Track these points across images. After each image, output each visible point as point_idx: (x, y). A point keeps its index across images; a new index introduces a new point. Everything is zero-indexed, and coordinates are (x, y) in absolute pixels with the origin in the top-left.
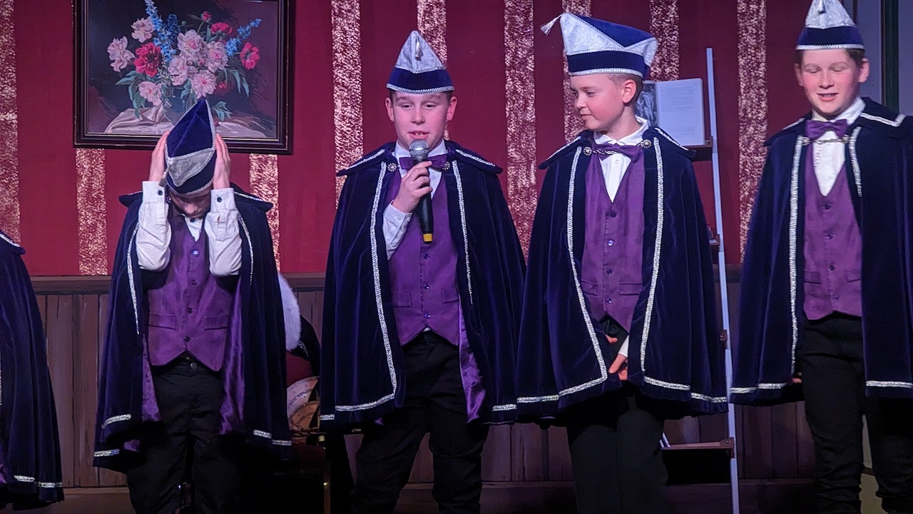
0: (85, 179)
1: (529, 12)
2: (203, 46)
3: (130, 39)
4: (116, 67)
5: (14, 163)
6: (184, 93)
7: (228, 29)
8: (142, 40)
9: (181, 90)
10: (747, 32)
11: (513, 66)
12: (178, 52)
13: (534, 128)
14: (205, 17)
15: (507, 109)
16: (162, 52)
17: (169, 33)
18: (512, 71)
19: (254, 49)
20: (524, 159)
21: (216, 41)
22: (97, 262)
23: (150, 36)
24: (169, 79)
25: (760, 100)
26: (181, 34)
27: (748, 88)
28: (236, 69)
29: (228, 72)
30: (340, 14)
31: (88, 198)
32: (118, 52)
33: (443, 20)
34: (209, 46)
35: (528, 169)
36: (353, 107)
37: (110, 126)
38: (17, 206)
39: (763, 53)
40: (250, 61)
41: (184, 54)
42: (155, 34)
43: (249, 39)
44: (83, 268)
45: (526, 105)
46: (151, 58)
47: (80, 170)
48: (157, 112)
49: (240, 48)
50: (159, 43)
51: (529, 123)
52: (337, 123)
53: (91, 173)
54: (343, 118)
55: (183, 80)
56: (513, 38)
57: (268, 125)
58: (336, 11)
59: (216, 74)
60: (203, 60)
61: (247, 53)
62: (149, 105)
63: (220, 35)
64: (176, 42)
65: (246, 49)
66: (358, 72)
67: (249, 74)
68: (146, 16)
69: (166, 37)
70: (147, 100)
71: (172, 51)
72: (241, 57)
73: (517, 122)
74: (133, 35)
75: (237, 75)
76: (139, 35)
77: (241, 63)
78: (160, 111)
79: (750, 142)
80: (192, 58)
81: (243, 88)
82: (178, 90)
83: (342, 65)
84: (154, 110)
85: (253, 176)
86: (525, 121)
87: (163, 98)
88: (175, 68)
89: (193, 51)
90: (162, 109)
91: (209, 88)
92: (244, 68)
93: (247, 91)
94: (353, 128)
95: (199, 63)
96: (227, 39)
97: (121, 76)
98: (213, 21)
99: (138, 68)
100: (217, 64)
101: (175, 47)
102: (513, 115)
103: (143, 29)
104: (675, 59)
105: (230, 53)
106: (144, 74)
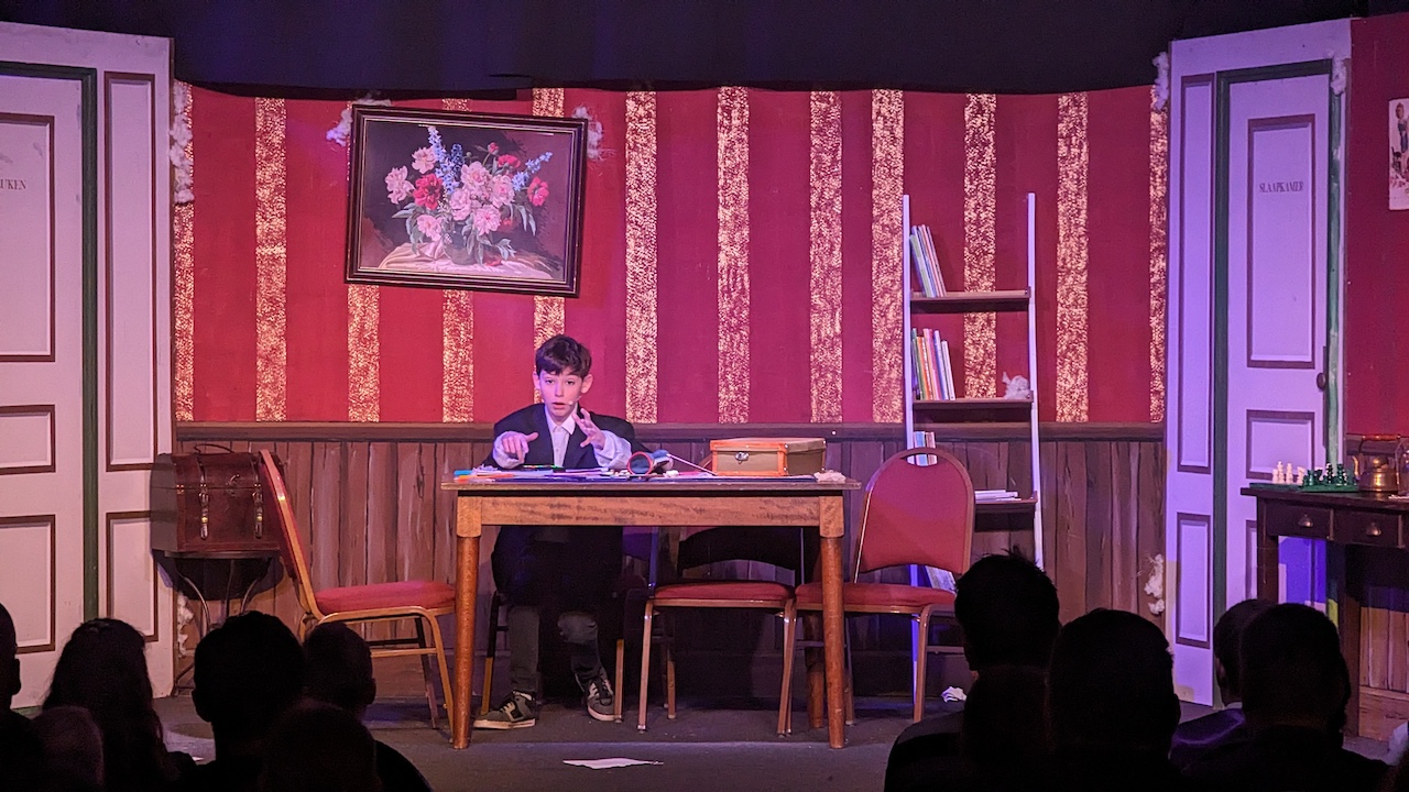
0: (357, 319)
1: (836, 151)
2: (489, 179)
3: (410, 169)
4: (394, 199)
5: (282, 299)
6: (465, 229)
7: (515, 163)
8: (422, 172)
9: (462, 226)
10: (1067, 176)
11: (818, 207)
12: (461, 185)
13: (839, 273)
14: (492, 149)
15: (812, 253)
16: (444, 184)
17: (452, 165)
18: (818, 212)
19: (544, 184)
20: (829, 306)
21: (503, 174)
22: (368, 407)
23: (432, 167)
24: (450, 214)
25: (1080, 249)
26: (465, 166)
27: (1068, 236)
28: (523, 204)
29: (514, 208)
30: (635, 148)
31: (360, 339)
32: (397, 183)
33: (745, 157)
34: (494, 179)
35: (833, 317)
36: (647, 247)
37: (385, 261)
38: (284, 345)
39: (1084, 200)
40: (538, 196)
41: (467, 187)
42: (437, 165)
43: (537, 173)
44: (353, 414)
45: (832, 249)
46: (432, 190)
47: (352, 308)
48: (435, 248)
49: (528, 182)
50: (442, 174)
51: (834, 268)
52: (628, 263)
53: (365, 312)
54: (636, 259)
55: (465, 215)
56: (819, 178)
57: (555, 267)
58: (631, 145)
59: (501, 209)
60: (487, 194)
61: (535, 190)
62: (427, 239)
63: (507, 168)
64: (459, 174)
65: (534, 185)
66: (653, 209)
67: (536, 212)
68: (429, 145)
69: (449, 169)
70: (425, 235)
71: (456, 183)
72: (529, 192)
73: (822, 267)
74: (414, 166)
75: (523, 211)
76: (420, 165)
77: (528, 199)
78: (439, 247)
79: (1068, 293)
80: (476, 192)
81: (529, 226)
82: (459, 225)
83: (636, 203)
84: (432, 245)
85: (538, 319)
86: (830, 266)
87: (442, 233)
88: (457, 201)
89: (477, 184)
90: (441, 244)
91: (493, 225)
92: (531, 204)
93: (534, 230)
94: (646, 270)
95: (483, 198)
96: (514, 173)
97: (399, 208)
98: (500, 154)
99: (417, 200)
100: (503, 199)
101: (458, 179)
102: (818, 260)
103: (424, 159)
104: (991, 203)
105: (517, 188)
106: (424, 208)
